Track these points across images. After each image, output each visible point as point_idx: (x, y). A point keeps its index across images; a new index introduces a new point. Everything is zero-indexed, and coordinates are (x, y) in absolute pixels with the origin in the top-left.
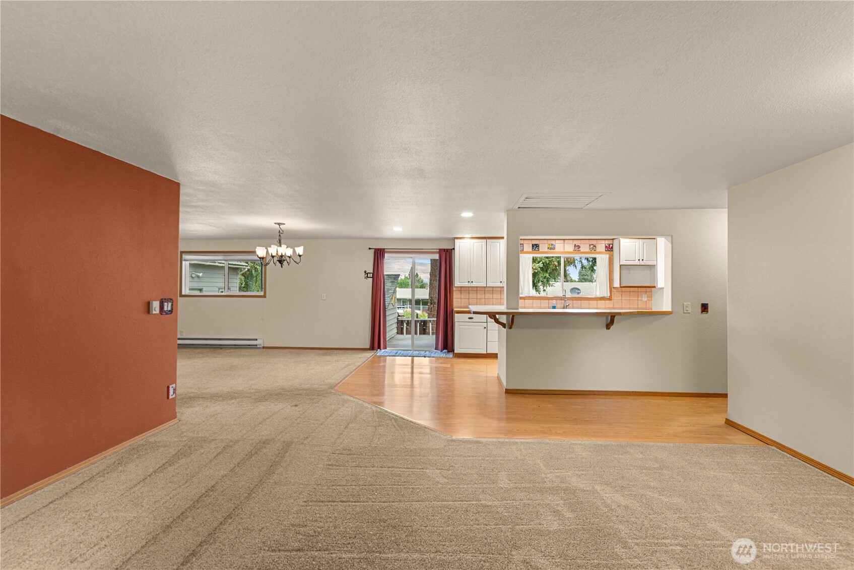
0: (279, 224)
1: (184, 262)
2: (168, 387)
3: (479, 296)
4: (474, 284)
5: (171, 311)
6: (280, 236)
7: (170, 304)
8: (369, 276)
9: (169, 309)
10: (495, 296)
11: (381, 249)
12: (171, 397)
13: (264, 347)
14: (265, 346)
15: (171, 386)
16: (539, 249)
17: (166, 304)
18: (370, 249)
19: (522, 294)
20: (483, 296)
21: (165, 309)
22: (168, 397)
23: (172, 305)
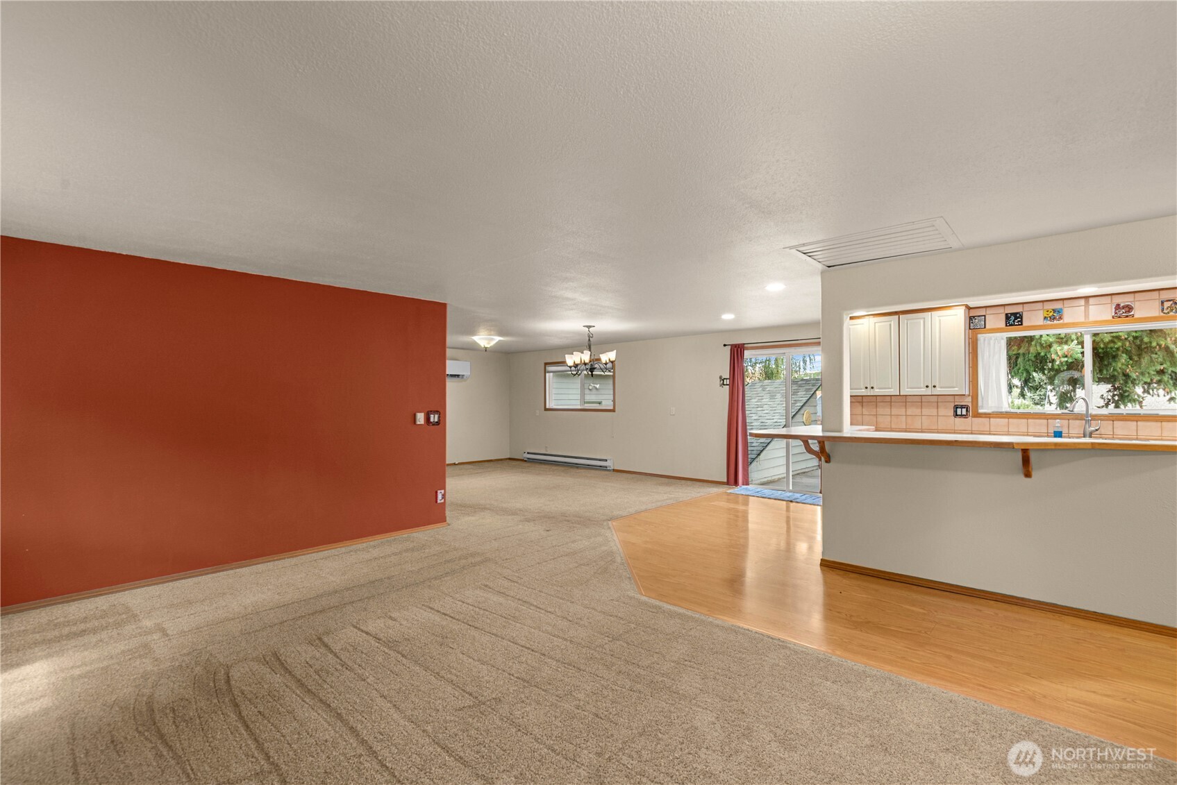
0: (589, 327)
1: (547, 374)
2: (436, 492)
3: (895, 411)
4: (877, 392)
5: (438, 423)
6: (589, 340)
7: (436, 416)
8: (725, 383)
9: (436, 420)
10: (926, 411)
11: (739, 345)
12: (439, 502)
13: (614, 470)
14: (615, 468)
15: (439, 491)
16: (1021, 321)
17: (432, 416)
18: (725, 345)
19: (982, 407)
20: (902, 411)
21: (432, 420)
22: (436, 502)
23: (439, 417)
